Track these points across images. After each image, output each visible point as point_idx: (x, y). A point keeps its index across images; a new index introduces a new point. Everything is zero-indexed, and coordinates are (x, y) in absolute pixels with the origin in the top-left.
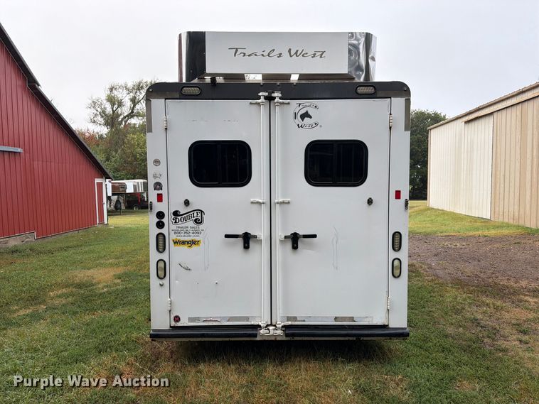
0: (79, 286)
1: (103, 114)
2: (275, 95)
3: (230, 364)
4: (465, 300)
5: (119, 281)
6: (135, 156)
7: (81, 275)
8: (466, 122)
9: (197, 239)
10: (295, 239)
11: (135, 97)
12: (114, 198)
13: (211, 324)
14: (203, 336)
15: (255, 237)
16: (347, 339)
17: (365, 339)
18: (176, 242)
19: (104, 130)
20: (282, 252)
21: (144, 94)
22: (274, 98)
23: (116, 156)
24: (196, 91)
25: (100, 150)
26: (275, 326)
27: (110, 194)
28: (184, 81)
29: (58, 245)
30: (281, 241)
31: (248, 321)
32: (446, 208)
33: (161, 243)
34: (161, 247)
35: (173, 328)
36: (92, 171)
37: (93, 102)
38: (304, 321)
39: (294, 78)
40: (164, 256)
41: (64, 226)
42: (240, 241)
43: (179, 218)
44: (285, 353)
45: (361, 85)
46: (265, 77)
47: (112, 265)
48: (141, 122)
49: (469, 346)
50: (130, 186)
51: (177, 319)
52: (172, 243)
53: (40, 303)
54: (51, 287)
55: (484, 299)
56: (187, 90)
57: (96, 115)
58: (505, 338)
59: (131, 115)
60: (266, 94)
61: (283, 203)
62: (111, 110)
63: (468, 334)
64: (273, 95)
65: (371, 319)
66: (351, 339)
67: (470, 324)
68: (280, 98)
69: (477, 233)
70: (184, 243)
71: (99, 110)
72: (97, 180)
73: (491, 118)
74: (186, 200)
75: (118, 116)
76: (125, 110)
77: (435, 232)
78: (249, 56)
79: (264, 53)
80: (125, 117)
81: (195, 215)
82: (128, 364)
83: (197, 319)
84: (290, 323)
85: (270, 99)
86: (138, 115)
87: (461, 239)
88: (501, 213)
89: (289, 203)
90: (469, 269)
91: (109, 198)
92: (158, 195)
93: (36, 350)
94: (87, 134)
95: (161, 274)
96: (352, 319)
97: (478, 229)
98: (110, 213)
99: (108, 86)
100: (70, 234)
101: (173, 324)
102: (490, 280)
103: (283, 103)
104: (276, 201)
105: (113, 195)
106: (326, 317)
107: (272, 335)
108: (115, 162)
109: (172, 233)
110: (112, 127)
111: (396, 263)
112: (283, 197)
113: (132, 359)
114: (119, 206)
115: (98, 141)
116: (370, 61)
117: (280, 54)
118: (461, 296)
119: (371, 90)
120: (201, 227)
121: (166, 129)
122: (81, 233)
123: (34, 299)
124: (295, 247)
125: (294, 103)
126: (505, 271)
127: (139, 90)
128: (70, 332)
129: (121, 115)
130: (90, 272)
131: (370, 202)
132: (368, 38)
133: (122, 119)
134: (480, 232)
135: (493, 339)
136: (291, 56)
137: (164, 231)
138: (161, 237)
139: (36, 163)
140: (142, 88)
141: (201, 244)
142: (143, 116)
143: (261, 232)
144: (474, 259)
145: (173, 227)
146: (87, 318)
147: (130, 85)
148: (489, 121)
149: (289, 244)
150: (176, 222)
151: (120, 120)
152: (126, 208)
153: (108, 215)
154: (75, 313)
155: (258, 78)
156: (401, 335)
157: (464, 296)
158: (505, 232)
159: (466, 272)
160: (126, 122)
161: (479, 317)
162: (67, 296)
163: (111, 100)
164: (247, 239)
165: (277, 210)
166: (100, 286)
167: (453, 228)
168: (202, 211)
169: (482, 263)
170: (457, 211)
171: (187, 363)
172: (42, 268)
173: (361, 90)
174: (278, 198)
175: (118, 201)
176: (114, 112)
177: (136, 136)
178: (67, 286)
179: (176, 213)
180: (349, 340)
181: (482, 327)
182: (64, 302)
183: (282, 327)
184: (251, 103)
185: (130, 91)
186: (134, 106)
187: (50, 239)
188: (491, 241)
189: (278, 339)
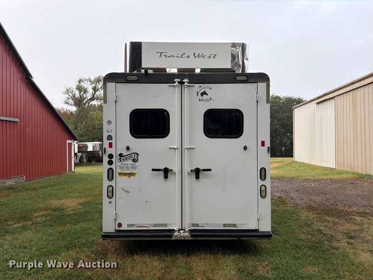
0: (54, 210)
1: (74, 97)
2: (185, 80)
3: (154, 256)
4: (314, 218)
5: (81, 207)
6: (94, 126)
7: (55, 203)
8: (317, 103)
9: (134, 172)
10: (197, 172)
11: (95, 87)
12: (80, 154)
13: (142, 228)
14: (137, 236)
15: (172, 170)
16: (231, 239)
17: (244, 239)
18: (120, 174)
19: (74, 109)
20: (189, 180)
21: (101, 85)
22: (184, 83)
23: (81, 126)
24: (135, 78)
25: (71, 122)
26: (184, 230)
27: (76, 152)
28: (128, 72)
29: (40, 185)
30: (188, 173)
31: (166, 227)
32: (306, 162)
33: (110, 174)
34: (110, 177)
35: (117, 231)
36: (65, 135)
37: (67, 90)
38: (203, 227)
39: (198, 71)
40: (113, 183)
41: (44, 173)
42: (162, 173)
43: (123, 158)
44: (191, 249)
45: (239, 75)
46: (179, 70)
47: (77, 197)
48: (100, 103)
49: (314, 246)
50: (90, 146)
51: (120, 225)
52: (118, 174)
53: (28, 220)
54: (35, 211)
55: (327, 218)
56: (129, 78)
57: (69, 98)
58: (338, 241)
59: (92, 99)
60: (180, 80)
61: (190, 148)
62: (79, 95)
63: (314, 239)
64: (184, 81)
65: (247, 225)
66: (234, 238)
67: (316, 233)
68: (188, 83)
69: (325, 177)
70: (125, 174)
71: (71, 95)
72: (68, 141)
73: (333, 100)
74: (128, 146)
75: (84, 99)
76: (89, 95)
77: (298, 177)
78: (169, 57)
79: (178, 56)
80: (88, 100)
81: (133, 156)
82: (87, 256)
83: (133, 225)
84: (194, 228)
85: (181, 83)
86: (98, 99)
87: (315, 181)
88: (342, 164)
89: (193, 148)
90: (319, 199)
91: (75, 154)
92: (110, 143)
93: (25, 248)
94: (62, 111)
95: (110, 194)
96: (235, 225)
97: (326, 175)
98: (76, 165)
99: (78, 79)
100: (48, 178)
101: (117, 228)
102: (332, 207)
103: (190, 86)
104: (185, 147)
105: (78, 152)
106: (218, 224)
107: (183, 236)
108: (81, 130)
109: (118, 168)
110: (79, 107)
111: (263, 188)
112: (190, 145)
113: (89, 253)
114: (82, 160)
115: (69, 116)
116: (245, 61)
117: (189, 56)
118: (311, 216)
119: (245, 78)
120: (137, 164)
121: (116, 101)
122: (56, 177)
123: (24, 218)
124: (197, 177)
125: (197, 86)
126: (342, 201)
127: (98, 82)
128: (48, 237)
129: (85, 98)
130: (62, 202)
131: (245, 148)
132: (243, 46)
133: (87, 102)
134: (328, 177)
135: (330, 242)
136: (195, 57)
137: (113, 166)
138: (110, 171)
139: (27, 129)
140: (100, 80)
141: (136, 175)
142: (101, 99)
143: (176, 168)
144: (323, 193)
145: (119, 164)
146: (60, 229)
147: (92, 79)
148: (332, 102)
149: (194, 176)
150: (120, 161)
151: (85, 102)
152: (87, 162)
153: (75, 166)
154: (51, 226)
155: (175, 71)
156: (267, 236)
157: (314, 216)
158: (344, 176)
159: (317, 202)
160: (89, 103)
161: (322, 228)
162: (46, 216)
163: (80, 88)
164: (166, 172)
165: (186, 153)
166: (69, 210)
167: (309, 174)
168: (137, 154)
169: (328, 196)
170: (313, 163)
171: (126, 254)
172: (29, 199)
173: (238, 78)
174: (186, 145)
175: (82, 157)
176: (81, 96)
177: (95, 113)
178: (46, 210)
179: (121, 155)
180: (233, 240)
181: (323, 234)
182: (44, 219)
183: (189, 230)
184: (170, 86)
185: (92, 83)
186: (95, 93)
187: (35, 181)
188: (335, 182)
189: (186, 239)
